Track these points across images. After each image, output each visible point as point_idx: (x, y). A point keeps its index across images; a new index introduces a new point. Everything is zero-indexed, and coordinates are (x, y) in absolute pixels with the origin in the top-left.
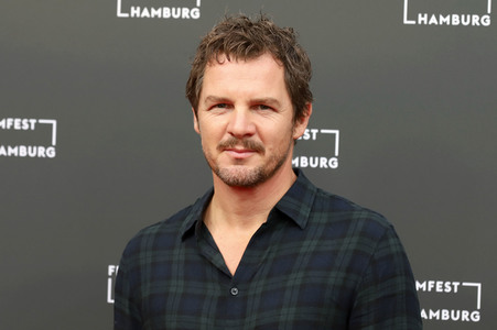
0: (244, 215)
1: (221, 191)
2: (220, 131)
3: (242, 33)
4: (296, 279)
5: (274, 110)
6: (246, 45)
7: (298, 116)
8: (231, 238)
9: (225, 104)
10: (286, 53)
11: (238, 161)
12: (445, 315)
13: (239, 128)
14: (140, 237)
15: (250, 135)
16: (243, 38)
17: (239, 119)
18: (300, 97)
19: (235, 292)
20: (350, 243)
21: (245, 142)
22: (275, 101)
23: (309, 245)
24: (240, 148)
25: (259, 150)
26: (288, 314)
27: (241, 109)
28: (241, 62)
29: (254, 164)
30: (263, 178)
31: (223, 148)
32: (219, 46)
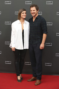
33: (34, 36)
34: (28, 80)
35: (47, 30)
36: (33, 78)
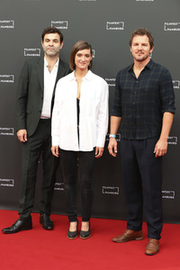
0: (140, 67)
1: (135, 62)
2: (136, 50)
4: (149, 80)
7: (151, 48)
8: (137, 72)
9: (137, 44)
10: (149, 35)
14: (119, 74)
15: (141, 50)
17: (140, 47)
18: (152, 45)
19: (137, 82)
20: (160, 73)
23: (152, 73)
25: (143, 53)
26: (147, 87)
27: (140, 45)
29: (142, 57)
30: (144, 59)
31: (136, 53)
32: (136, 33)
33: (138, 116)
34: (115, 239)
36: (128, 232)
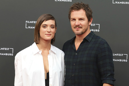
2: (74, 25)
3: (76, 5)
5: (84, 20)
6: (77, 8)
7: (89, 21)
9: (74, 20)
11: (77, 30)
12: (120, 60)
13: (77, 24)
15: (79, 25)
16: (77, 6)
17: (77, 22)
19: (76, 54)
21: (78, 27)
22: (84, 18)
24: (78, 28)
25: (81, 28)
27: (77, 20)
28: (76, 11)
29: (80, 31)
30: (83, 33)
31: (74, 28)
32: (73, 8)
35: (112, 75)
